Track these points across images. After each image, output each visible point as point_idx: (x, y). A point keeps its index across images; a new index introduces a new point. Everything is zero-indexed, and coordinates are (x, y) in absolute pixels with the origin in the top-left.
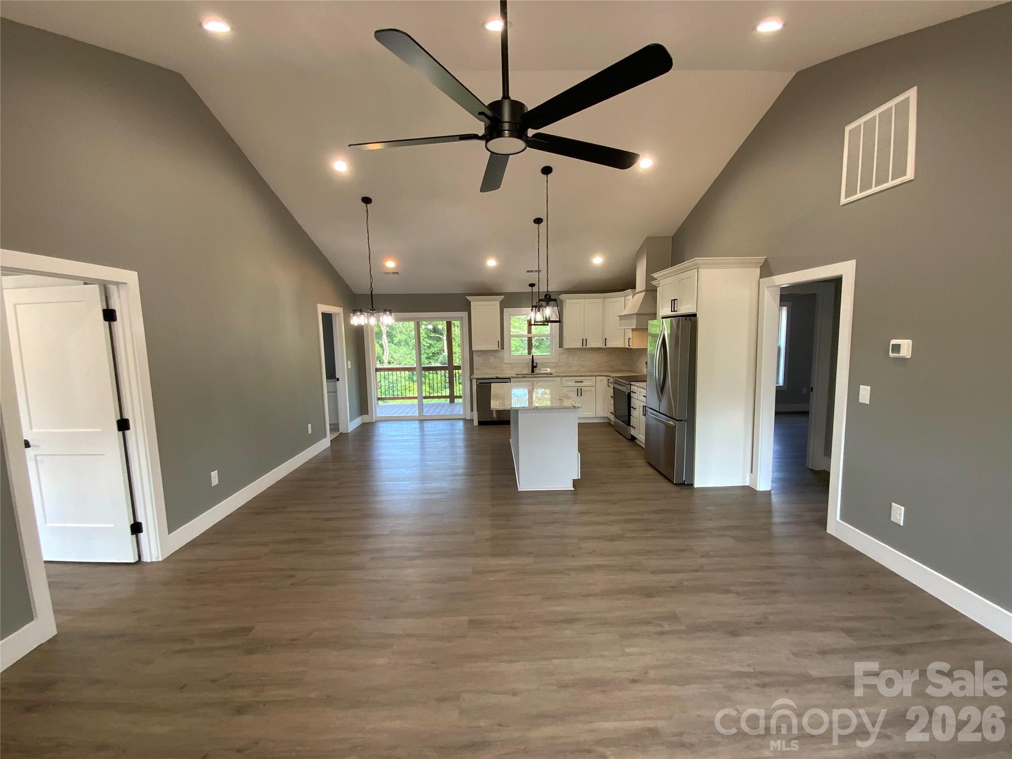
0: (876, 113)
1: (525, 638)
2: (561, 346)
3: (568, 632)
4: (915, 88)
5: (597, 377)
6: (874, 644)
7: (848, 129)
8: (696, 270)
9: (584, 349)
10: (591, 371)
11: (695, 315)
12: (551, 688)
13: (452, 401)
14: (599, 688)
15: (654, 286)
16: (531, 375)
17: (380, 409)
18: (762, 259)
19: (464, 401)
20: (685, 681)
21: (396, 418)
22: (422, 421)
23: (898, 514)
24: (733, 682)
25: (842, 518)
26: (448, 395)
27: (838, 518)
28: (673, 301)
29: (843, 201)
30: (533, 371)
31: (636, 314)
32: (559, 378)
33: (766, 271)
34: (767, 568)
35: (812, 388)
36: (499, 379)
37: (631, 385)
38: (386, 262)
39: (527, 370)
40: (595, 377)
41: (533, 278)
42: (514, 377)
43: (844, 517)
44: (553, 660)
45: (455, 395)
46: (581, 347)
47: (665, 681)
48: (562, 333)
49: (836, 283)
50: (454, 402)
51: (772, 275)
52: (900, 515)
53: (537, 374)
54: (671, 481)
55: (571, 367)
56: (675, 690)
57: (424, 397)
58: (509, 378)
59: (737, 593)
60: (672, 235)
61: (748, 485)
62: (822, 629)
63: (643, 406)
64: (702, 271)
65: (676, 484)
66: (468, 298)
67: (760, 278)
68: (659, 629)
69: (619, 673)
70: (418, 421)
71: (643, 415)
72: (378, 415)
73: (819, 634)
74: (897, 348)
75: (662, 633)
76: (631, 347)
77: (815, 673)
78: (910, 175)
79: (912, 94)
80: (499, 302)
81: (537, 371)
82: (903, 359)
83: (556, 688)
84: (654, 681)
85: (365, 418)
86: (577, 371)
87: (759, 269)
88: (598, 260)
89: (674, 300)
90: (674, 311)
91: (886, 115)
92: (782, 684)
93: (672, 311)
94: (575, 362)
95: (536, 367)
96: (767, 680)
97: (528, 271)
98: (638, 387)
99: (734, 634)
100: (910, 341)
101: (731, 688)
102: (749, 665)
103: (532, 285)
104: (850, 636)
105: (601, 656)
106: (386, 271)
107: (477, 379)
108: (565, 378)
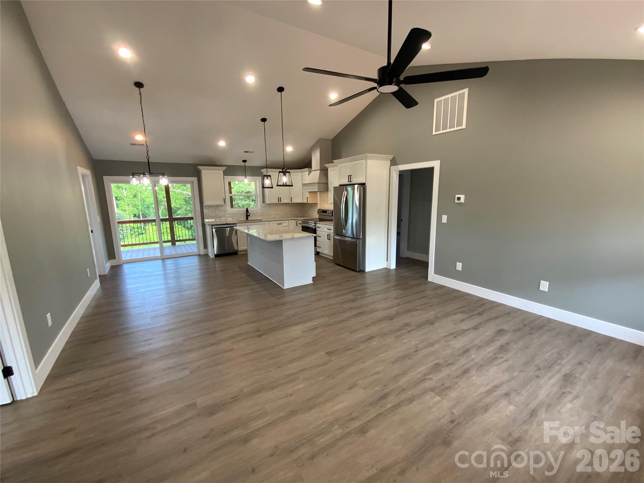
0: (450, 96)
1: (360, 351)
2: (264, 202)
3: (375, 343)
4: (468, 88)
5: (289, 221)
6: (472, 314)
7: (436, 100)
8: (365, 160)
9: (279, 204)
10: (282, 218)
11: (365, 184)
12: (390, 365)
13: (174, 244)
14: (407, 358)
15: (326, 167)
16: (245, 221)
17: (125, 253)
18: (391, 157)
19: (198, 243)
20: (432, 345)
21: (141, 260)
22: (163, 259)
23: (459, 266)
24: (446, 339)
25: (434, 273)
26: (170, 240)
27: (433, 274)
28: (349, 177)
29: (434, 133)
30: (247, 219)
31: (317, 183)
32: (268, 222)
33: (394, 162)
34: (421, 298)
35: (402, 220)
36: (228, 224)
37: (316, 223)
38: (136, 135)
39: (244, 218)
40: (288, 221)
41: (246, 156)
42: (238, 223)
43: (436, 272)
44: (380, 355)
45: (176, 239)
46: (278, 202)
47: (426, 347)
48: (264, 193)
49: (431, 170)
50: (175, 244)
51: (397, 165)
52: (460, 267)
53: (251, 221)
54: (356, 271)
55: (270, 215)
56: (432, 349)
57: (163, 241)
58: (235, 224)
59: (420, 310)
60: (332, 138)
61: (385, 267)
62: (455, 314)
63: (328, 234)
64: (368, 161)
65: (358, 272)
66: (200, 167)
67: (390, 166)
68: (406, 331)
69: (409, 350)
70: (161, 260)
71: (328, 239)
72: (124, 259)
73: (456, 316)
74: (459, 199)
75: (409, 332)
76: (308, 202)
77: (465, 328)
78: (464, 126)
79: (466, 91)
80: (222, 171)
81: (249, 218)
82: (461, 203)
83: (391, 365)
84: (422, 349)
85: (114, 262)
86: (274, 218)
87: (390, 162)
88: (289, 149)
89: (350, 175)
90: (350, 182)
91: (454, 98)
92: (460, 335)
93: (349, 182)
94: (274, 213)
95: (249, 216)
96: (455, 335)
97: (245, 152)
98: (322, 224)
99: (432, 323)
100: (464, 196)
101: (447, 341)
102: (446, 332)
103: (245, 161)
104: (464, 314)
105: (396, 347)
106: (133, 143)
107: (212, 225)
108: (271, 222)
